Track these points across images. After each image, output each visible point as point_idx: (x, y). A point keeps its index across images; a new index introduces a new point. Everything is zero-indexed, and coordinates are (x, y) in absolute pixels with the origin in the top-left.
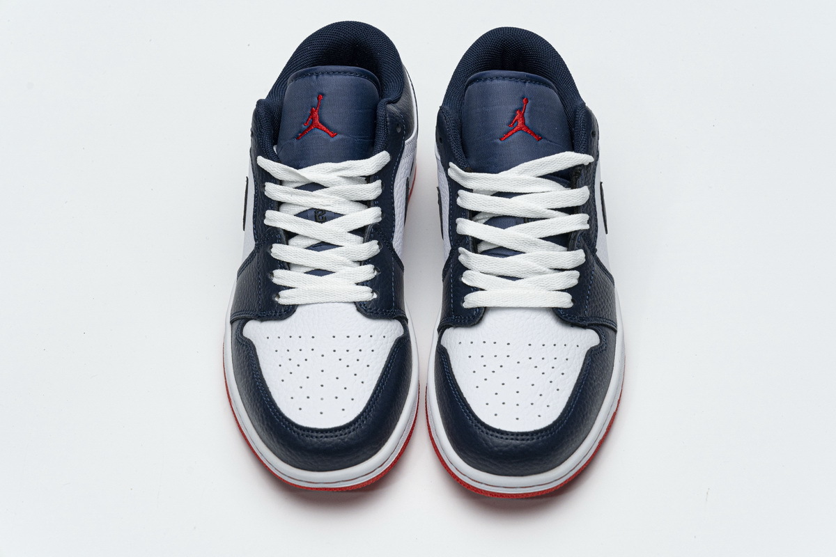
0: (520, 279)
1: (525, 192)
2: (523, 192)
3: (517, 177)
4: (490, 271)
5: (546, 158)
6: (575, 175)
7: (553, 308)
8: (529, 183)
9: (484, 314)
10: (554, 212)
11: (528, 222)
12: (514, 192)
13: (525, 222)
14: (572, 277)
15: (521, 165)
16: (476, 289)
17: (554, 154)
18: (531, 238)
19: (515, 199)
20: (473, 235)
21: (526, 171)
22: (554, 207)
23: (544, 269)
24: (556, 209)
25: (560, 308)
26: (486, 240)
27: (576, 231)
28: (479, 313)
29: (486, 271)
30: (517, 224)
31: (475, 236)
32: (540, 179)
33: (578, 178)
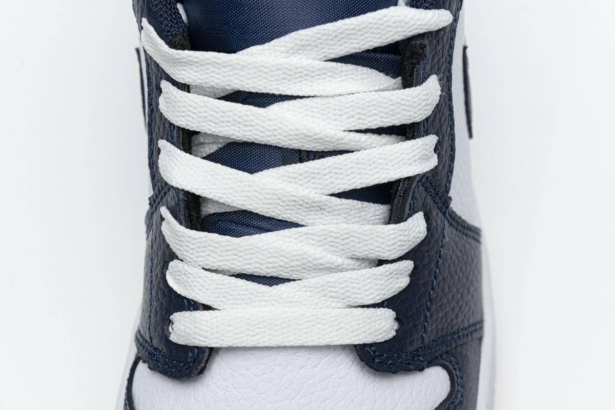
0: (289, 280)
1: (301, 94)
2: (295, 94)
3: (282, 60)
4: (224, 266)
5: (347, 21)
6: (411, 57)
7: (355, 346)
8: (307, 74)
9: (207, 362)
10: (364, 137)
11: (308, 159)
12: (277, 93)
13: (301, 161)
14: (397, 274)
15: (293, 34)
16: (193, 306)
17: (364, 12)
18: (312, 195)
19: (275, 109)
20: (187, 188)
21: (303, 48)
22: (364, 127)
23: (340, 260)
24: (366, 131)
25: (371, 345)
26: (216, 199)
27: (409, 178)
28: (197, 360)
29: (214, 266)
30: (285, 163)
31: (193, 191)
32: (334, 64)
33: (418, 63)
